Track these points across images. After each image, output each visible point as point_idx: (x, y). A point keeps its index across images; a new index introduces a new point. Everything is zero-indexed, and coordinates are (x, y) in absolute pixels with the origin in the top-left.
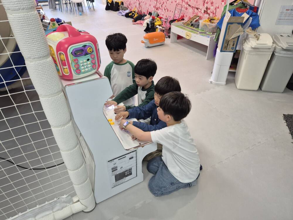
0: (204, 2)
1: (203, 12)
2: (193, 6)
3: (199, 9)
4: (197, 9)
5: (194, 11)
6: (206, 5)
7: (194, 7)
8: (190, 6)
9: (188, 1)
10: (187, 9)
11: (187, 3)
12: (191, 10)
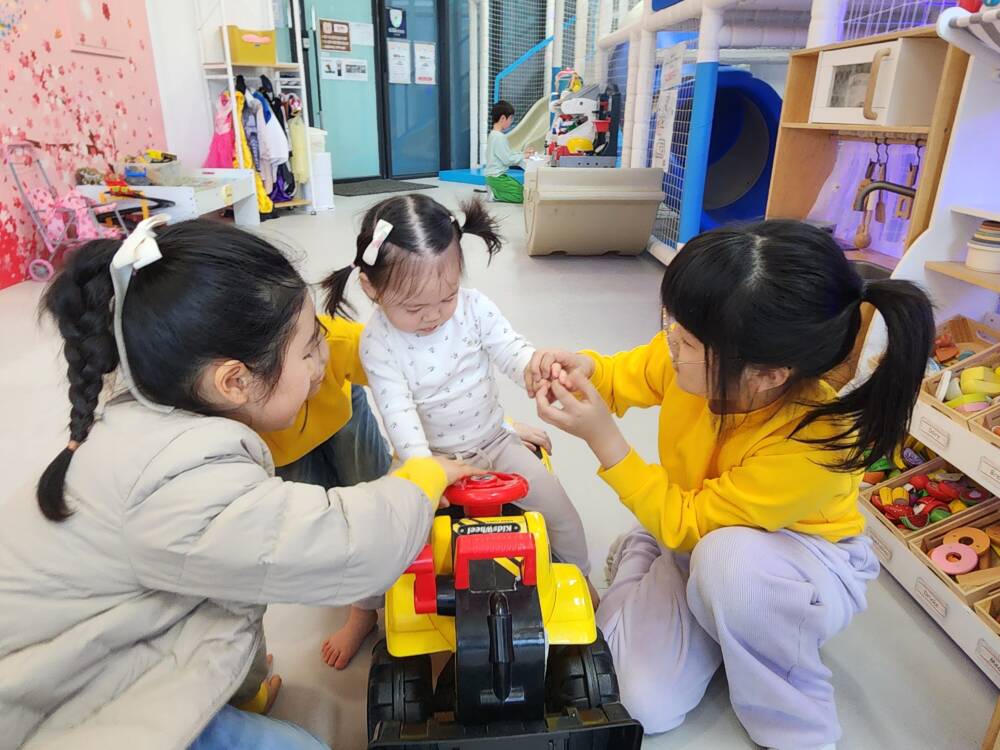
0: (78, 118)
1: (85, 151)
2: (50, 143)
3: (71, 145)
4: (66, 147)
5: (60, 159)
6: (86, 127)
7: (54, 146)
8: (37, 145)
9: (25, 129)
10: (29, 161)
11: (23, 136)
12: (46, 160)
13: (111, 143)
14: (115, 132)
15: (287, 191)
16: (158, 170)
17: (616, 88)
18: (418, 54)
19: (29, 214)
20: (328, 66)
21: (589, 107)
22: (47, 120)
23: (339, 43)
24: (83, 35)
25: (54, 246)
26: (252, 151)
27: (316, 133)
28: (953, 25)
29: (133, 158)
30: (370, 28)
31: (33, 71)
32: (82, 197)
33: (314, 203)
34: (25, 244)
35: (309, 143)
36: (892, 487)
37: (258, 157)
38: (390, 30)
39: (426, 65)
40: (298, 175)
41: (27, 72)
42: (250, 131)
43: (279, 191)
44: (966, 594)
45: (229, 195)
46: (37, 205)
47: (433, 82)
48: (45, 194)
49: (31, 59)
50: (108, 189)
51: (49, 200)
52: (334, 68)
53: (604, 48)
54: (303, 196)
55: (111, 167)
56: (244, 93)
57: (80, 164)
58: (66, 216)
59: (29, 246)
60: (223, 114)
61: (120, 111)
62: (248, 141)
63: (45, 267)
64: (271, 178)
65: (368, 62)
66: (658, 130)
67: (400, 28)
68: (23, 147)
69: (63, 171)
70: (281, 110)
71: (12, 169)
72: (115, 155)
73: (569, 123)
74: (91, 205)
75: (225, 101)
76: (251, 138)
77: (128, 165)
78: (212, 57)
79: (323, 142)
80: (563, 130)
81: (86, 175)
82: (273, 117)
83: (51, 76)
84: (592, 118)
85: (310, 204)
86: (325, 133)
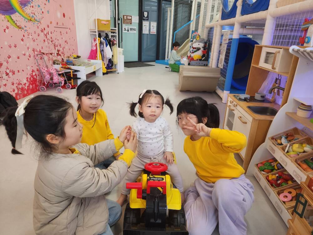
0: (55, 46)
1: (56, 55)
2: (47, 53)
4: (51, 54)
5: (49, 57)
8: (44, 54)
9: (41, 49)
10: (41, 58)
11: (40, 51)
12: (46, 58)
13: (63, 52)
14: (64, 49)
15: (111, 66)
16: (76, 60)
17: (209, 41)
18: (152, 25)
19: (40, 73)
20: (125, 29)
21: (201, 45)
22: (47, 47)
23: (128, 22)
24: (58, 23)
25: (46, 82)
26: (102, 55)
27: (121, 50)
28: (293, 50)
29: (69, 57)
30: (138, 17)
31: (44, 33)
32: (55, 69)
33: (118, 70)
34: (39, 82)
35: (118, 52)
36: (273, 175)
37: (103, 56)
38: (144, 18)
39: (153, 28)
40: (114, 62)
41: (43, 33)
42: (101, 49)
43: (109, 66)
44: (286, 207)
45: (94, 68)
46: (43, 71)
47: (155, 33)
48: (45, 68)
49: (44, 30)
50: (62, 66)
51: (46, 69)
52: (127, 29)
53: (207, 28)
54: (116, 68)
55: (63, 59)
56: (100, 38)
57: (55, 59)
58: (50, 74)
59: (40, 82)
60: (94, 44)
61: (66, 43)
62: (101, 52)
63: (44, 88)
64: (106, 62)
65: (136, 27)
66: (221, 56)
67: (146, 17)
68: (40, 54)
69: (50, 61)
70: (111, 43)
71: (37, 61)
72: (64, 56)
73: (195, 50)
74: (57, 71)
75: (95, 40)
76: (102, 51)
77: (67, 59)
78: (93, 28)
79: (122, 52)
80: (193, 52)
81: (56, 62)
82: (108, 45)
83: (48, 34)
84: (202, 49)
85: (117, 70)
86: (123, 49)
